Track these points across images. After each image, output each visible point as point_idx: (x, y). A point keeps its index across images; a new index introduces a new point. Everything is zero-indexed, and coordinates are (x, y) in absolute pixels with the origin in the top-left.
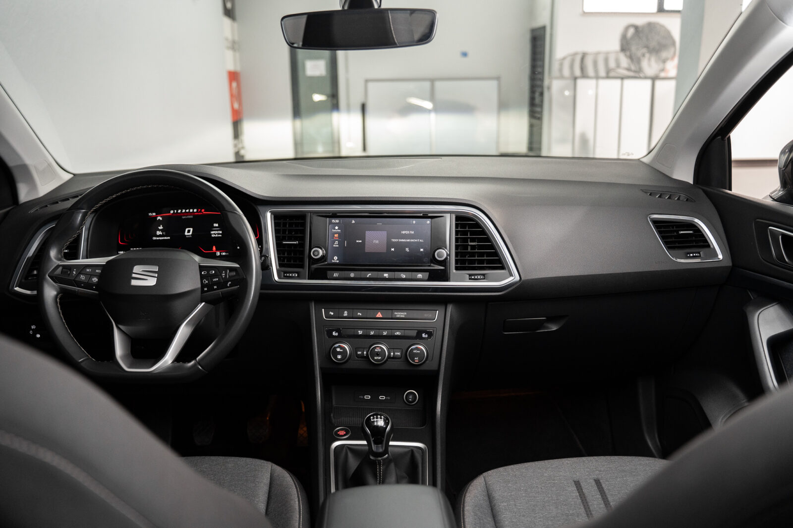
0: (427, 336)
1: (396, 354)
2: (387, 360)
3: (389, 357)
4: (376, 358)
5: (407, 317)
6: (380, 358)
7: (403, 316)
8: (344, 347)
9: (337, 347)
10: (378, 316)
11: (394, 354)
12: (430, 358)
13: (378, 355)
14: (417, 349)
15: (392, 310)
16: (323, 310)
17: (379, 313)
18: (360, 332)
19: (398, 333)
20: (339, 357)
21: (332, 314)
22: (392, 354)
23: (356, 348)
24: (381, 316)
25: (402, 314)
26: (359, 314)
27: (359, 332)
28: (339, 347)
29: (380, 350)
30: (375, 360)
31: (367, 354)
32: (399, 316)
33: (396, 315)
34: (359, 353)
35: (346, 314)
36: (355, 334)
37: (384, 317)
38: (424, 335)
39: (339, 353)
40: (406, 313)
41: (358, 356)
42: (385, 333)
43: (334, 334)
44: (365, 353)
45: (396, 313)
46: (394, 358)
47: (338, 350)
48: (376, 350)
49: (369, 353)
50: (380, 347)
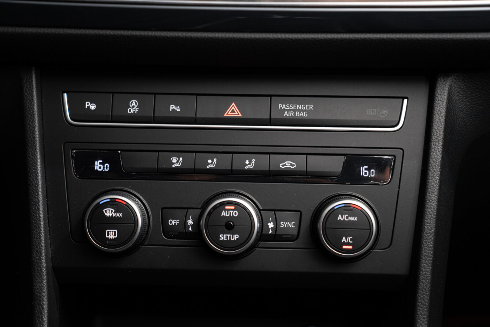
0: (373, 173)
1: (282, 224)
2: (255, 245)
3: (263, 236)
4: (223, 237)
5: (314, 117)
6: (236, 237)
7: (304, 115)
8: (128, 205)
9: (106, 205)
10: (228, 114)
11: (276, 224)
12: (385, 239)
13: (229, 227)
14: (348, 209)
15: (271, 96)
16: (65, 95)
17: (233, 106)
18: (177, 162)
19: (288, 164)
20: (112, 234)
21: (93, 107)
22: (271, 225)
23: (162, 209)
24: (237, 114)
25: (300, 107)
26: (172, 107)
27: (174, 160)
28: (113, 204)
29: (236, 214)
30: (222, 244)
31: (197, 224)
32: (292, 114)
33: (284, 110)
34: (173, 222)
35: (134, 107)
36: (163, 166)
37: (250, 115)
38: (364, 171)
39: (112, 223)
40: (311, 107)
41: (168, 231)
42: (250, 164)
43: (98, 166)
44: (190, 222)
45: (284, 107)
46: (277, 237)
47: (109, 213)
48: (224, 213)
49: (203, 222)
50: (237, 204)
